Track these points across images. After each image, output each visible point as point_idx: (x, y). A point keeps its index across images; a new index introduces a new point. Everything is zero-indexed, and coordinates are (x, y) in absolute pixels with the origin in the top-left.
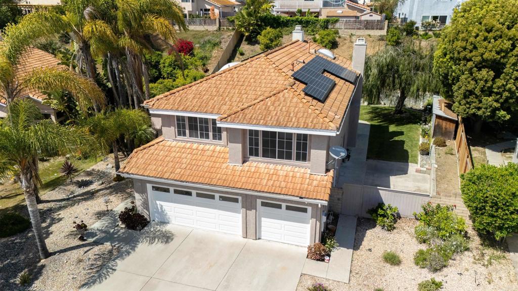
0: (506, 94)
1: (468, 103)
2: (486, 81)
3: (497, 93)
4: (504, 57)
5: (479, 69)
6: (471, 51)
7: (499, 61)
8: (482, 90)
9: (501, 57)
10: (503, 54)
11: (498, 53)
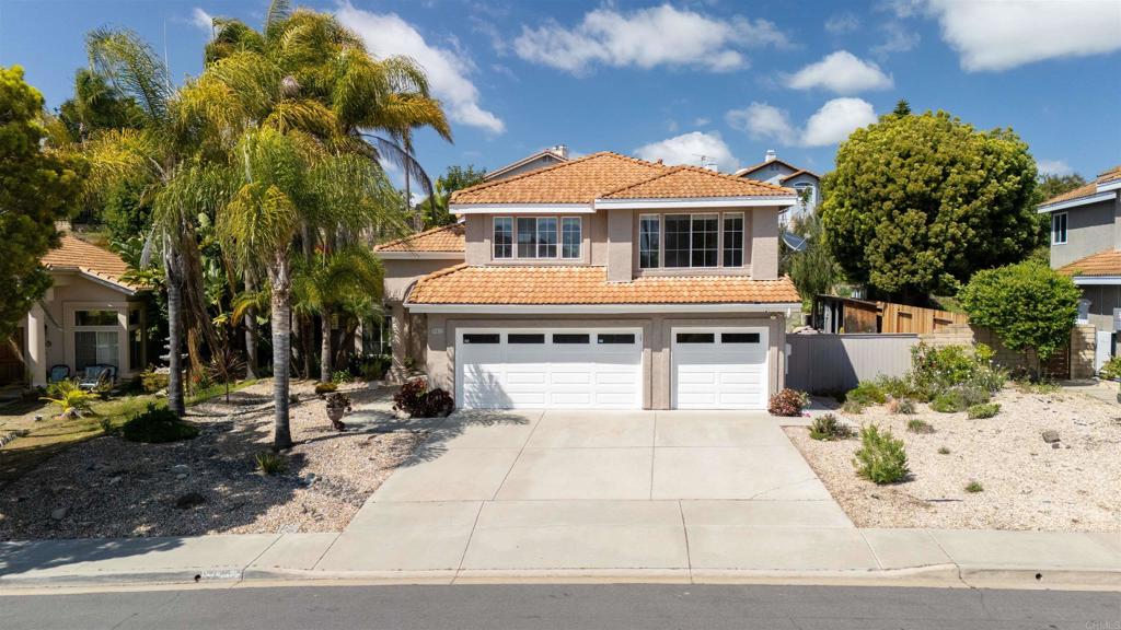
0: (950, 244)
1: (894, 267)
2: (918, 227)
3: (936, 246)
4: (935, 190)
5: (903, 211)
6: (885, 187)
7: (930, 195)
8: (915, 243)
9: (932, 191)
10: (933, 185)
11: (927, 183)
